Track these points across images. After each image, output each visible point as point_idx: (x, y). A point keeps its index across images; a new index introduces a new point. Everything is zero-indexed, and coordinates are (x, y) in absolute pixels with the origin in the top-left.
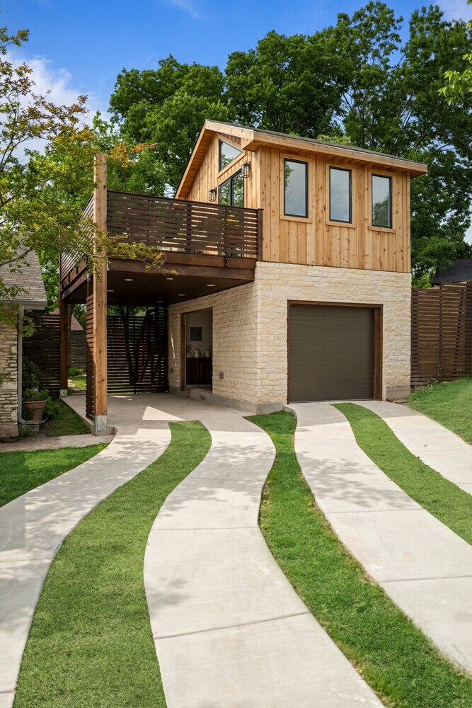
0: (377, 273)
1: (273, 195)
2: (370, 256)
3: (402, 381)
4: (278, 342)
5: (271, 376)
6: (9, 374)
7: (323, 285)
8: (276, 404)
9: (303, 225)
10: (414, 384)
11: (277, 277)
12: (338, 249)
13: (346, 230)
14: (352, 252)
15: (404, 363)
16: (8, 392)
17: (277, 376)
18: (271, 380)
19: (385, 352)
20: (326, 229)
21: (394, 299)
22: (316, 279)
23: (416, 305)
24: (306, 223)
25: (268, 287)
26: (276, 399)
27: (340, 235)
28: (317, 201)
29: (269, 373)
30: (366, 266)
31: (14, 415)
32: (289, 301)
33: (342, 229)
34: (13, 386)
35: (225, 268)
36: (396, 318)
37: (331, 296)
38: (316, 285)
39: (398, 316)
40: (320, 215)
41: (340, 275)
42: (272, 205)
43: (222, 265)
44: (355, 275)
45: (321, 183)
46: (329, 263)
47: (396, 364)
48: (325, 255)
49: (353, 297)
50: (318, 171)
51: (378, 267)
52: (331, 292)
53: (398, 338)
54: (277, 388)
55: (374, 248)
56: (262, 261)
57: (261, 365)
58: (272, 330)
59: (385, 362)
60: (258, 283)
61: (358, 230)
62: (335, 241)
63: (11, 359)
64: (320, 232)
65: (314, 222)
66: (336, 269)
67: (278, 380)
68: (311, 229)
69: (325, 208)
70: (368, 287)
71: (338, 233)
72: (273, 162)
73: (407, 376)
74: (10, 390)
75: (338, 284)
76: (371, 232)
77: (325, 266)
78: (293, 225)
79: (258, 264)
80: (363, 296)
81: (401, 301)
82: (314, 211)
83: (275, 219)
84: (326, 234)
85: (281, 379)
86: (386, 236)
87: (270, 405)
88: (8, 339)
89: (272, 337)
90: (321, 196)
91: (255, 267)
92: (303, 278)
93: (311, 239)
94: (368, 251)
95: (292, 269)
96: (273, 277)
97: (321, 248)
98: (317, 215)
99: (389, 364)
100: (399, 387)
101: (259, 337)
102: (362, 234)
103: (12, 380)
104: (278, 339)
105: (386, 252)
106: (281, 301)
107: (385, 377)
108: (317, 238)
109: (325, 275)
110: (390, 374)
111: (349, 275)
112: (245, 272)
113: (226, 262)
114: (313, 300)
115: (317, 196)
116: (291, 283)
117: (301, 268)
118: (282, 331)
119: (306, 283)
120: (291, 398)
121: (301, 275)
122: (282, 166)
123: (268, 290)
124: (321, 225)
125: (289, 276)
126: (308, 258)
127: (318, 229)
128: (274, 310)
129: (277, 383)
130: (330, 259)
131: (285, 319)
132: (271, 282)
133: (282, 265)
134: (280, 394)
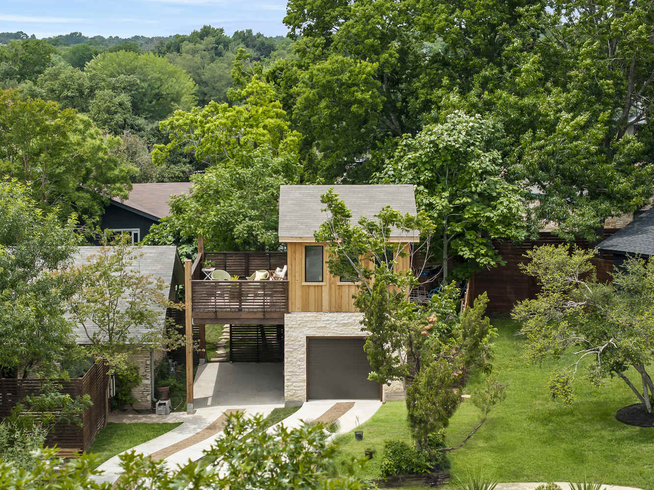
1: (296, 271)
3: (399, 389)
4: (299, 363)
5: (294, 384)
6: (146, 376)
7: (333, 326)
8: (298, 401)
9: (320, 288)
11: (299, 322)
12: (347, 300)
13: (353, 287)
16: (146, 385)
17: (300, 384)
18: (295, 387)
20: (337, 288)
22: (328, 322)
24: (322, 286)
25: (292, 329)
26: (299, 398)
31: (149, 398)
32: (307, 337)
33: (350, 287)
34: (148, 382)
35: (264, 319)
37: (340, 332)
38: (328, 326)
40: (333, 279)
41: (346, 318)
42: (297, 276)
43: (262, 317)
44: (358, 318)
46: (339, 310)
48: (337, 305)
54: (299, 392)
56: (289, 313)
57: (288, 377)
58: (295, 356)
60: (286, 327)
62: (345, 295)
63: (147, 367)
65: (328, 286)
66: (343, 314)
67: (299, 387)
68: (325, 291)
71: (347, 290)
72: (297, 248)
74: (147, 384)
75: (344, 325)
77: (336, 312)
78: (312, 289)
79: (286, 315)
82: (328, 277)
83: (298, 287)
84: (337, 291)
85: (302, 386)
87: (294, 402)
88: (145, 357)
89: (295, 360)
91: (284, 316)
92: (318, 323)
93: (325, 295)
95: (309, 317)
96: (295, 323)
97: (333, 301)
98: (330, 280)
100: (395, 392)
103: (147, 379)
106: (302, 338)
107: (384, 386)
108: (330, 294)
109: (335, 319)
111: (354, 318)
113: (264, 315)
116: (308, 326)
117: (316, 316)
118: (302, 356)
119: (320, 325)
120: (309, 397)
121: (316, 321)
122: (304, 250)
123: (293, 331)
124: (333, 286)
125: (307, 322)
126: (323, 308)
127: (330, 288)
128: (297, 343)
129: (299, 389)
130: (340, 307)
131: (304, 349)
132: (294, 326)
133: (303, 314)
134: (301, 396)
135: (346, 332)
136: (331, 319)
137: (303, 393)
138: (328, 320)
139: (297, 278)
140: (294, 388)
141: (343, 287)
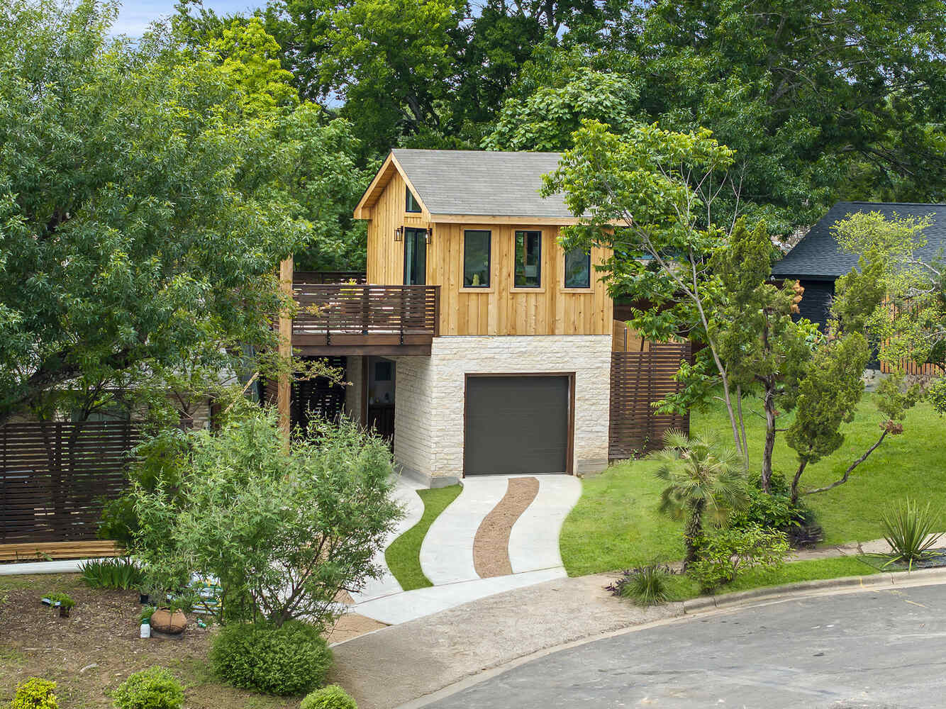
0: (570, 338)
1: (451, 269)
2: (562, 319)
3: (598, 454)
4: (453, 416)
5: (446, 450)
7: (505, 356)
8: (449, 477)
9: (484, 297)
10: (612, 457)
11: (455, 351)
12: (524, 316)
13: (533, 296)
14: (540, 318)
15: (600, 434)
17: (454, 450)
18: (447, 454)
19: (578, 424)
20: (510, 297)
21: (589, 366)
22: (497, 350)
23: (618, 370)
24: (488, 294)
25: (445, 362)
26: (451, 473)
27: (526, 301)
28: (501, 269)
29: (444, 447)
30: (557, 332)
32: (466, 374)
33: (529, 295)
35: (401, 346)
36: (591, 386)
37: (515, 367)
38: (497, 356)
39: (593, 383)
40: (503, 284)
41: (524, 344)
42: (451, 278)
43: (398, 343)
44: (541, 344)
45: (505, 250)
46: (513, 332)
47: (591, 435)
48: (509, 325)
49: (539, 367)
50: (502, 239)
51: (572, 331)
52: (513, 363)
53: (593, 408)
54: (450, 462)
55: (566, 313)
56: (438, 336)
57: (436, 439)
58: (448, 405)
59: (578, 434)
60: (434, 360)
61: (548, 295)
62: (521, 310)
64: (504, 301)
65: (497, 293)
66: (520, 339)
67: (453, 454)
68: (493, 299)
69: (509, 275)
70: (559, 355)
71: (524, 301)
72: (453, 237)
73: (604, 448)
75: (521, 354)
76: (563, 296)
77: (509, 335)
78: (474, 297)
79: (434, 339)
80: (551, 365)
81: (598, 368)
82: (497, 279)
83: (454, 294)
84: (510, 302)
85: (457, 453)
86: (582, 298)
87: (445, 479)
89: (447, 412)
90: (505, 262)
91: (431, 342)
92: (482, 351)
93: (493, 309)
94: (560, 315)
95: (469, 342)
96: (449, 352)
97: (504, 318)
98: (500, 282)
99: (581, 436)
100: (593, 460)
101: (434, 412)
102: (553, 298)
104: (454, 413)
105: (582, 315)
106: (458, 375)
107: (576, 450)
108: (499, 308)
109: (507, 346)
110: (582, 447)
111: (535, 343)
112: (422, 348)
113: (402, 340)
114: (493, 372)
115: (500, 263)
116: (469, 356)
117: (480, 341)
118: (458, 405)
119: (485, 355)
120: (467, 472)
121: (480, 348)
122: (462, 238)
123: (444, 365)
124: (504, 294)
125: (466, 350)
126: (489, 328)
127: (500, 298)
128: (450, 385)
129: (452, 457)
130: (514, 328)
131: (461, 394)
132: (448, 357)
133: (460, 339)
134: (456, 469)
135: (523, 367)
136: (501, 345)
137: (460, 465)
138: (497, 347)
139: (452, 281)
140: (446, 457)
141: (519, 296)
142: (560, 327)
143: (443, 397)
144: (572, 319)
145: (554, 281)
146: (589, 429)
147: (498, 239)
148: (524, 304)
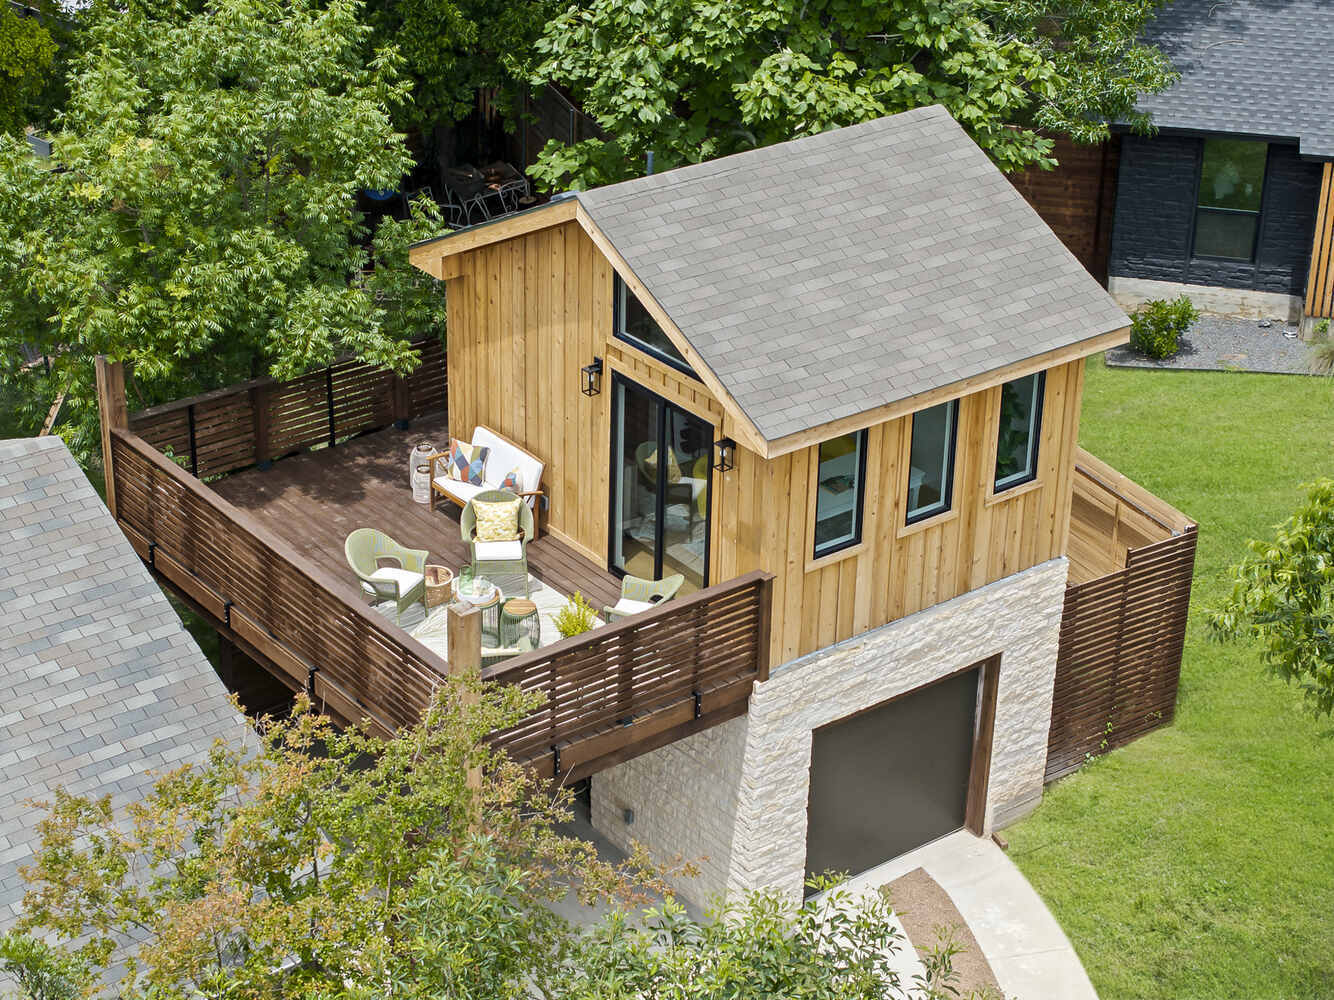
1: (791, 531)
2: (984, 557)
3: (1027, 785)
4: (789, 818)
7: (884, 671)
9: (850, 564)
10: (1051, 778)
11: (797, 694)
12: (919, 576)
13: (937, 530)
14: (947, 569)
15: (1034, 748)
19: (998, 744)
20: (896, 546)
21: (1025, 633)
22: (872, 665)
23: (1072, 622)
24: (856, 556)
25: (777, 724)
27: (925, 544)
28: (883, 497)
29: (769, 880)
30: (973, 582)
32: (815, 731)
33: (930, 531)
35: (695, 720)
36: (1027, 668)
37: (902, 683)
38: (870, 676)
39: (1031, 661)
40: (886, 524)
45: (892, 455)
46: (898, 612)
47: (1017, 758)
48: (892, 601)
49: (942, 666)
50: (887, 436)
51: (998, 571)
52: (898, 676)
53: (1027, 706)
55: (993, 540)
58: (781, 802)
59: (995, 762)
61: (963, 520)
62: (914, 564)
64: (884, 558)
65: (871, 554)
68: (864, 568)
69: (897, 505)
70: (975, 633)
71: (922, 544)
73: (1039, 770)
75: (915, 656)
76: (990, 511)
77: (890, 621)
78: (830, 572)
79: (756, 687)
80: (964, 655)
81: (1041, 629)
82: (875, 520)
83: (795, 581)
84: (895, 558)
86: (1021, 502)
90: (890, 480)
91: (750, 690)
92: (845, 677)
93: (863, 582)
94: (981, 550)
96: (786, 702)
97: (883, 593)
98: (879, 527)
99: (1002, 764)
100: (1018, 798)
102: (970, 523)
104: (791, 811)
105: (1018, 535)
106: (800, 741)
107: (993, 791)
108: (876, 576)
110: (1001, 783)
113: (696, 709)
114: (863, 707)
115: (882, 486)
116: (820, 695)
117: (843, 660)
119: (851, 682)
121: (842, 672)
123: (776, 729)
124: (886, 545)
125: (817, 685)
126: (856, 623)
127: (878, 557)
128: (787, 762)
130: (900, 601)
131: (804, 773)
132: (786, 710)
135: (916, 677)
138: (874, 659)
139: (792, 554)
141: (913, 539)
142: (979, 571)
143: (772, 792)
144: (1001, 551)
145: (974, 487)
146: (1015, 748)
147: (880, 438)
148: (920, 551)
